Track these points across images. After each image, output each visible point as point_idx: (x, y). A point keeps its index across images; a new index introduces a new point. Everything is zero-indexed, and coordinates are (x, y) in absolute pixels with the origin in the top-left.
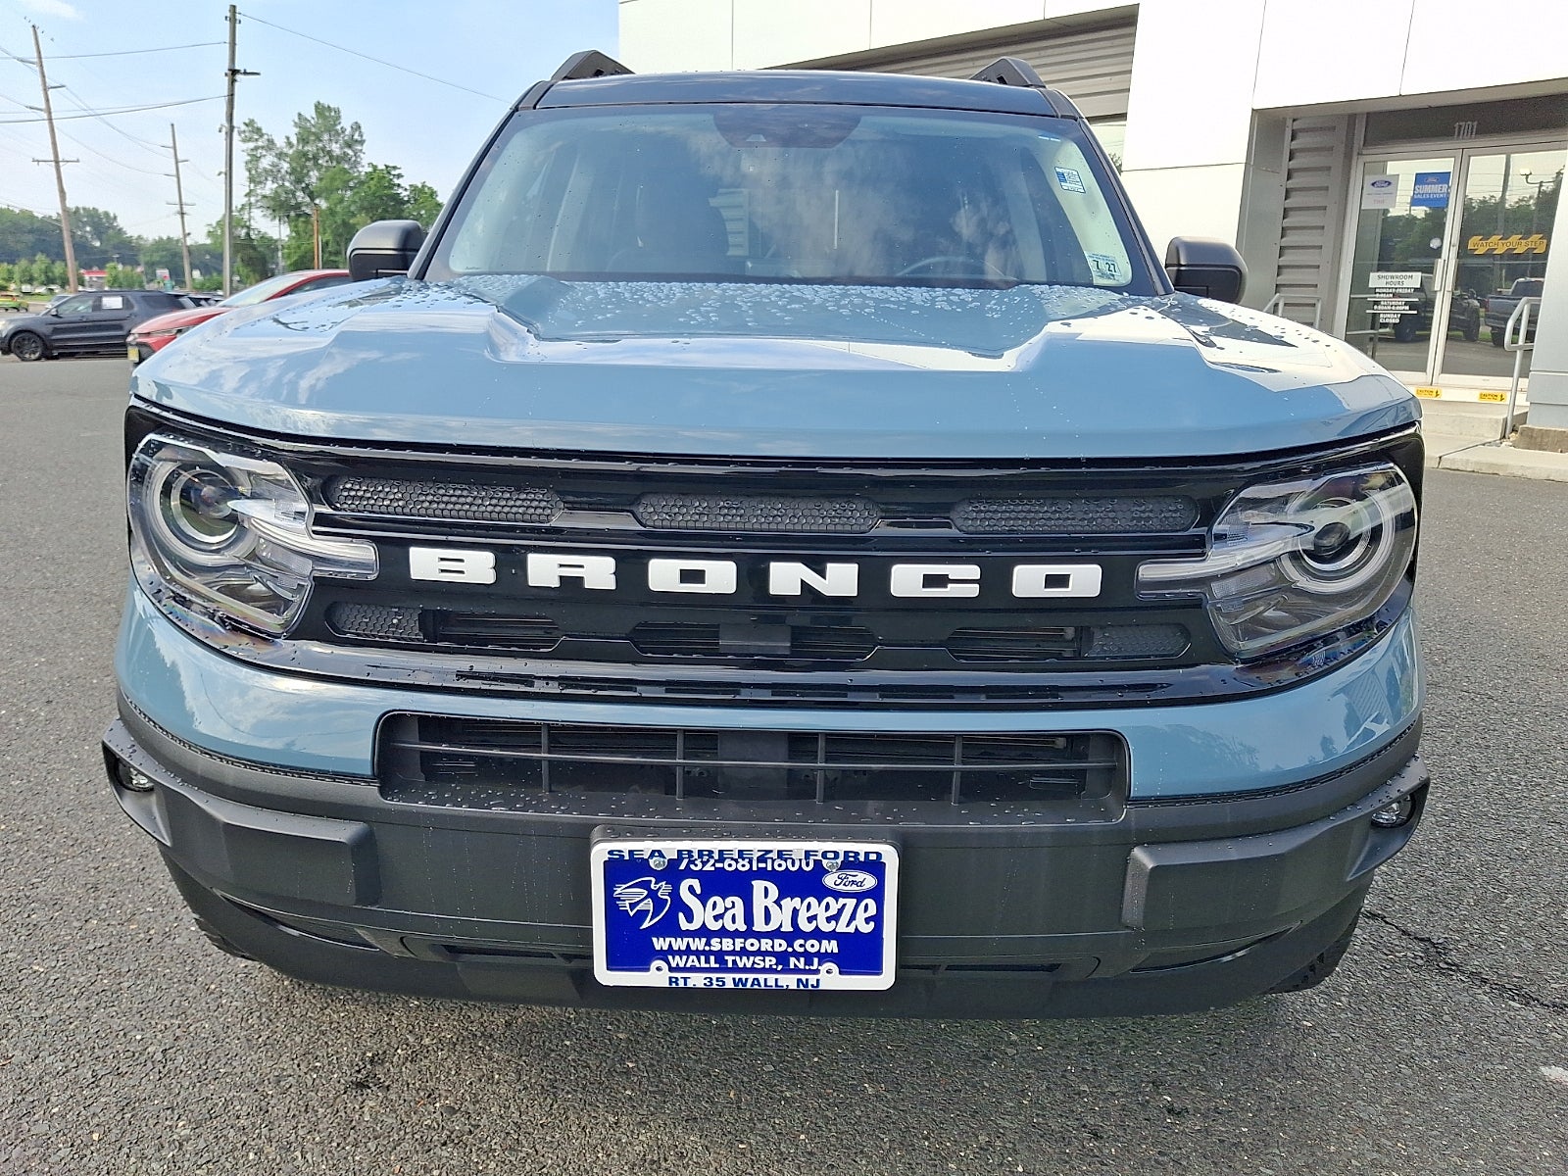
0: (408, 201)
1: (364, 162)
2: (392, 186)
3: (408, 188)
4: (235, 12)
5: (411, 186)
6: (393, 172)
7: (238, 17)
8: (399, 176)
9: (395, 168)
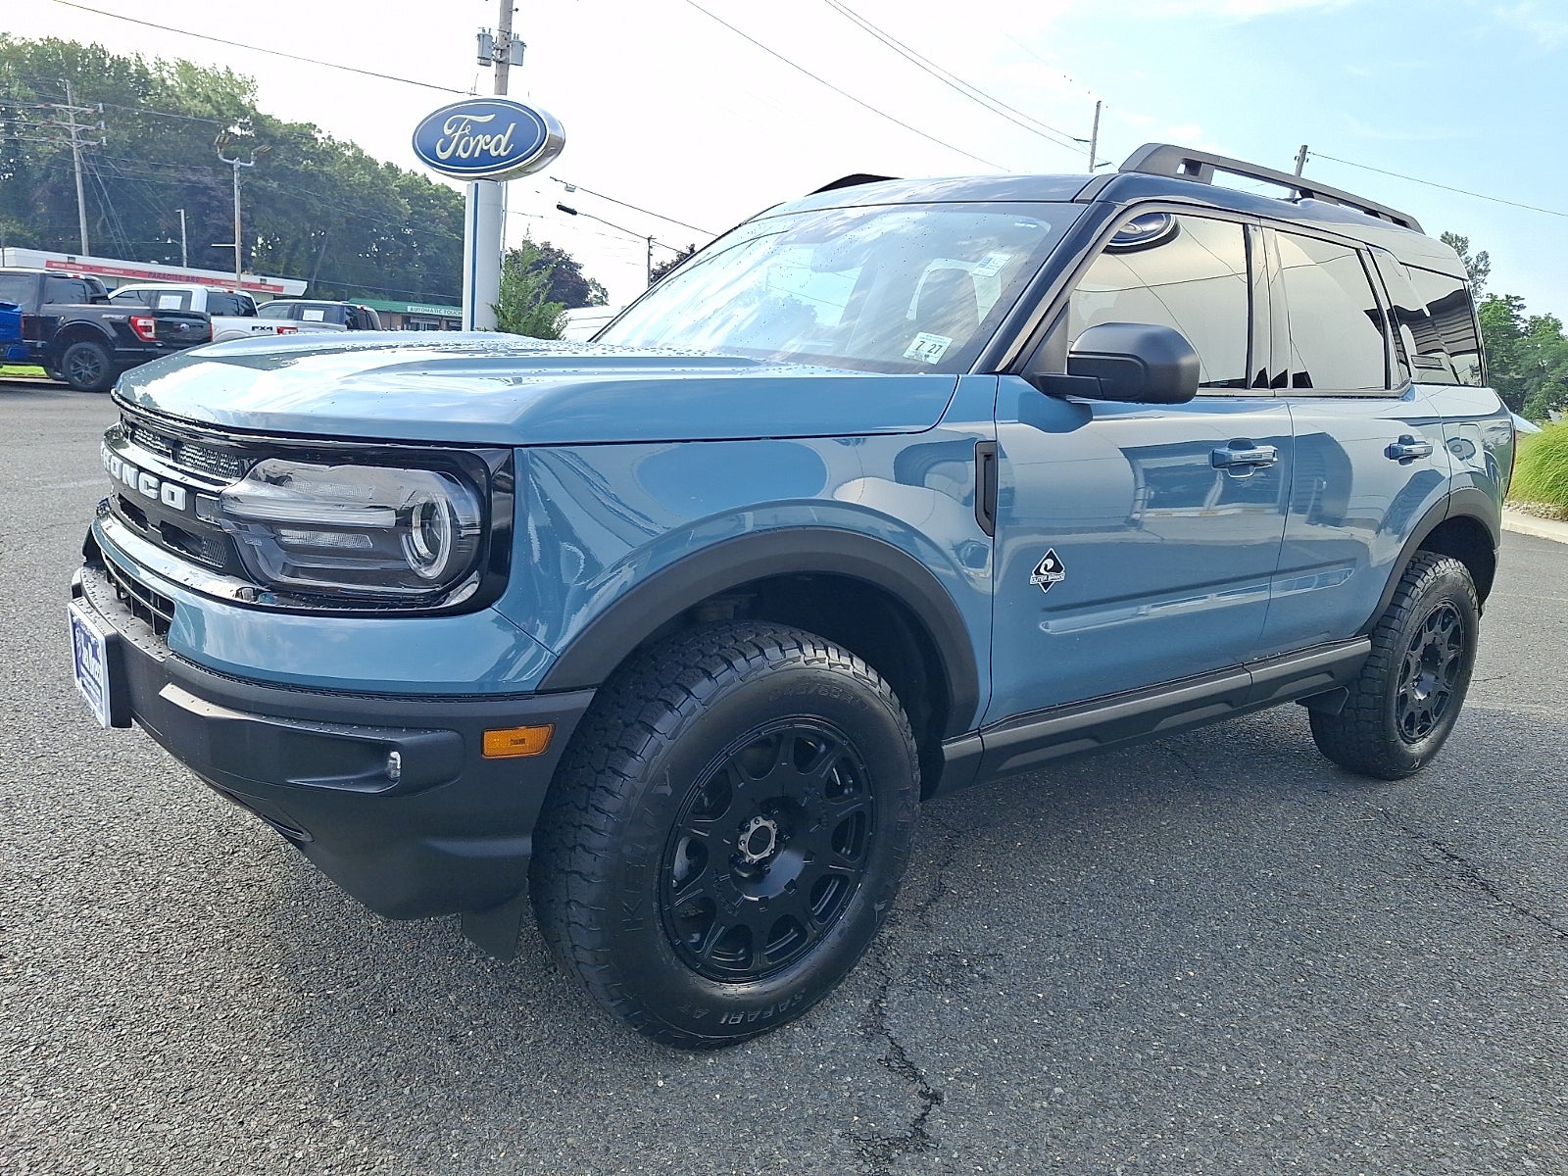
0: (1524, 334)
1: (1484, 293)
2: (1510, 317)
3: (1528, 319)
4: (1305, 152)
5: (1532, 317)
6: (1514, 303)
7: (1307, 156)
8: (1522, 307)
9: (1517, 298)
